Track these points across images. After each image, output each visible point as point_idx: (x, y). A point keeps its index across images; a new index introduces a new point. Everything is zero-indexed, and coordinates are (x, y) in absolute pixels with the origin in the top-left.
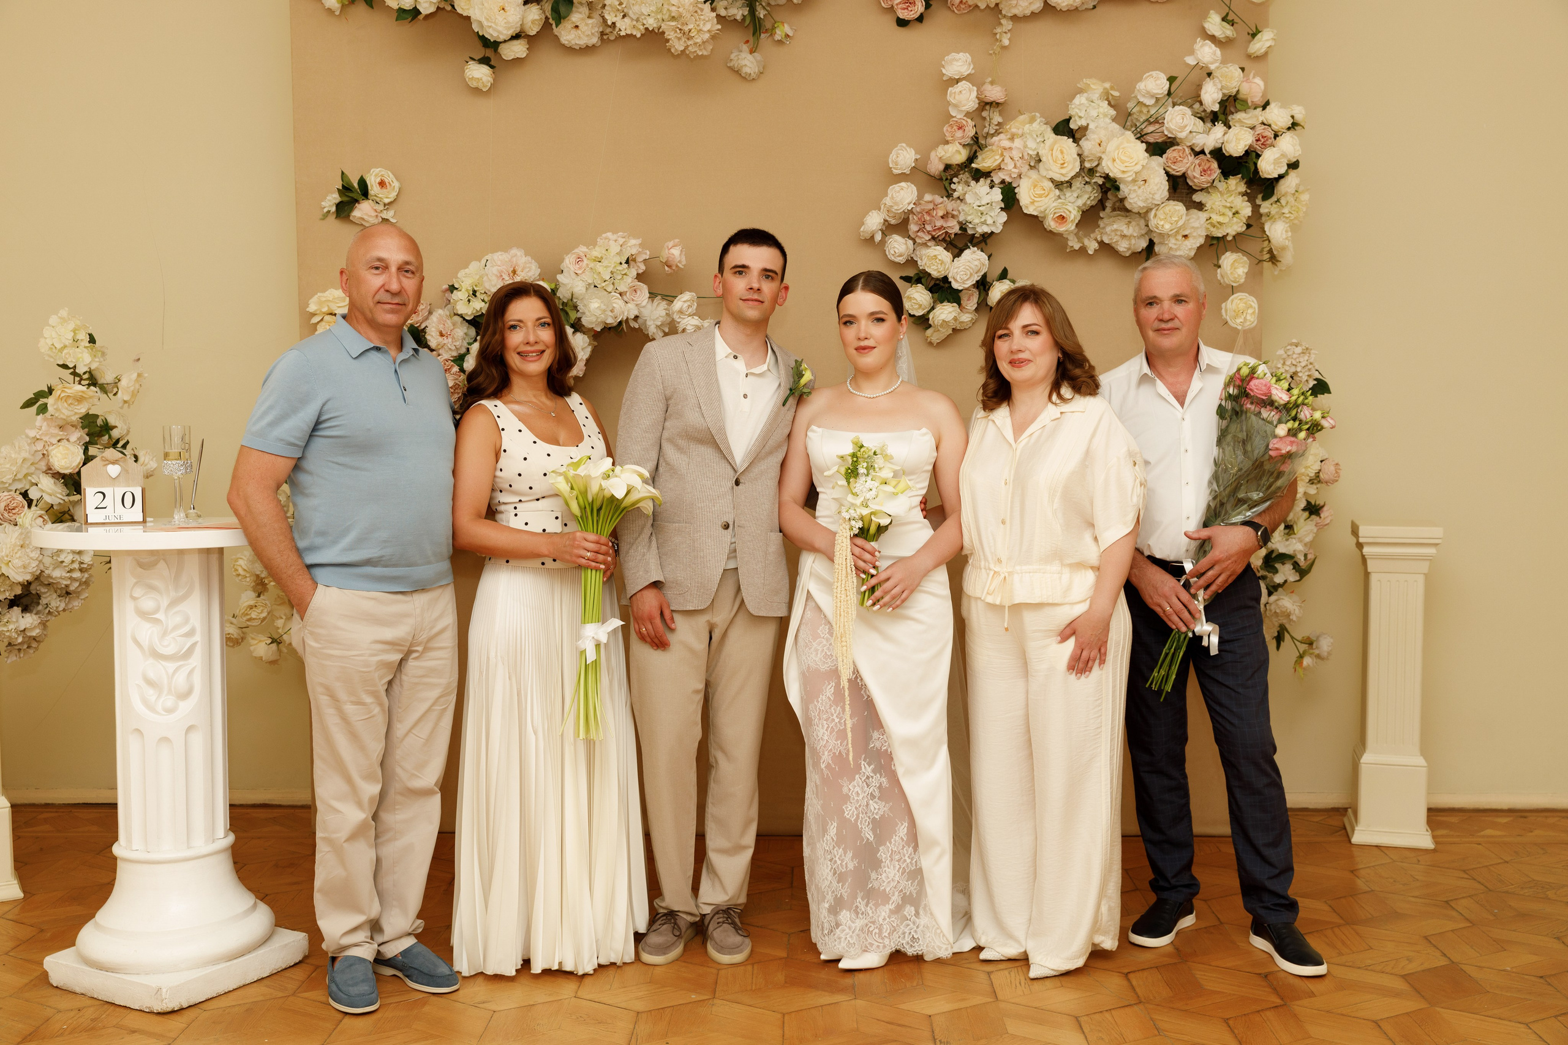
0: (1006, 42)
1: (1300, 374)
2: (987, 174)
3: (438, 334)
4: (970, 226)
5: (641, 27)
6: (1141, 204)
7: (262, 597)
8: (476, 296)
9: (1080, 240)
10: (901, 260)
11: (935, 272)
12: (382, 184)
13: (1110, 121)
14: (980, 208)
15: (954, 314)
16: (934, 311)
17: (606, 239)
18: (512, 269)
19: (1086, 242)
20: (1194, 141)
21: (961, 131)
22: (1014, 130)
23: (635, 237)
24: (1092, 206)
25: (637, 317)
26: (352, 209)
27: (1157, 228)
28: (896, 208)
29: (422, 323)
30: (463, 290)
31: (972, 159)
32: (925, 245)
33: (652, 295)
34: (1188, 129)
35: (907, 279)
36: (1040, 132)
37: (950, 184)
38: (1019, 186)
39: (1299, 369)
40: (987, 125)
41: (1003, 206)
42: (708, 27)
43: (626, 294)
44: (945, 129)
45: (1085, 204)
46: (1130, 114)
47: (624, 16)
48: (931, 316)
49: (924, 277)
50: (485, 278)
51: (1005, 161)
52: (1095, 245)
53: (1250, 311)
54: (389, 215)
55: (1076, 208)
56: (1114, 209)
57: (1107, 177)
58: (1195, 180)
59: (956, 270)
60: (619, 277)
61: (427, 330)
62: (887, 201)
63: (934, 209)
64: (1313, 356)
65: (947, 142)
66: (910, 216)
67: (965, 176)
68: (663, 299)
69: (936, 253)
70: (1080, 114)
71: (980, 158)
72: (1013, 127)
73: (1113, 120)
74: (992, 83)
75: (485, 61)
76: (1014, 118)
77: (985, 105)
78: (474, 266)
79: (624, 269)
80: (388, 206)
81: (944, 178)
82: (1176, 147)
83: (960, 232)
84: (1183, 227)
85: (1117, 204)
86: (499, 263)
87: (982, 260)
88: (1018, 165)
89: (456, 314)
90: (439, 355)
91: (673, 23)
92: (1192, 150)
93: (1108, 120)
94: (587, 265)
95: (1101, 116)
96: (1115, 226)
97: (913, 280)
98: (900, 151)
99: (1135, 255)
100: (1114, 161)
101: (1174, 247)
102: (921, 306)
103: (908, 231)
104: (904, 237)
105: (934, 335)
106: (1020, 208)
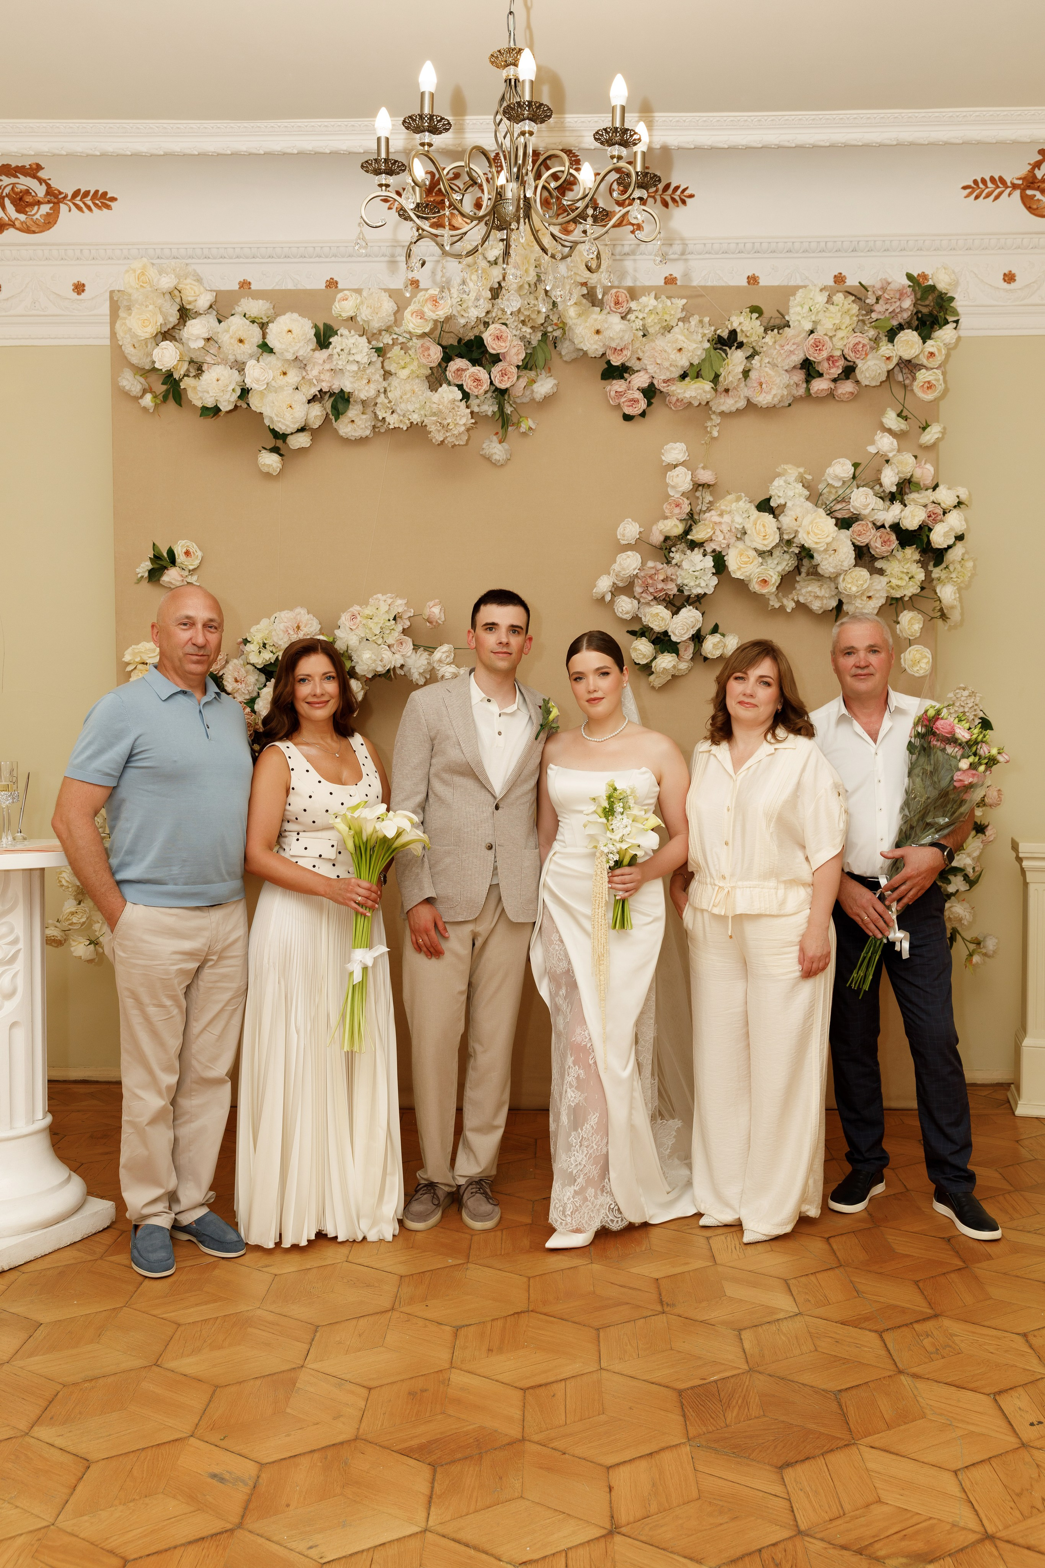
0: (715, 434)
1: (967, 714)
2: (700, 545)
3: (234, 680)
4: (687, 588)
5: (407, 422)
6: (832, 570)
7: (82, 904)
8: (266, 648)
9: (779, 600)
10: (628, 617)
11: (657, 627)
13: (805, 500)
14: (695, 573)
15: (673, 663)
16: (657, 660)
17: (376, 599)
18: (297, 627)
19: (785, 601)
20: (876, 517)
21: (678, 508)
22: (723, 508)
23: (401, 598)
24: (789, 572)
25: (402, 666)
26: (161, 575)
27: (846, 590)
28: (623, 573)
29: (221, 670)
30: (255, 643)
31: (687, 532)
32: (648, 604)
33: (416, 647)
34: (871, 507)
35: (633, 633)
36: (745, 509)
37: (670, 552)
38: (728, 554)
39: (966, 710)
40: (700, 503)
41: (715, 571)
42: (463, 421)
43: (393, 646)
44: (664, 506)
45: (783, 570)
46: (821, 495)
47: (393, 412)
48: (653, 664)
49: (647, 631)
50: (274, 633)
51: (716, 534)
52: (794, 605)
53: (925, 660)
54: (193, 579)
55: (777, 573)
56: (808, 574)
57: (803, 547)
58: (877, 550)
59: (675, 626)
60: (388, 632)
61: (224, 677)
62: (616, 567)
63: (656, 574)
64: (978, 698)
65: (666, 518)
66: (636, 580)
67: (682, 546)
68: (425, 650)
69: (657, 611)
70: (779, 494)
71: (694, 531)
72: (722, 505)
73: (807, 499)
74: (704, 468)
75: (275, 450)
76: (723, 497)
77: (698, 486)
78: (264, 622)
79: (392, 625)
80: (192, 572)
81: (664, 548)
82: (860, 522)
83: (677, 593)
84: (868, 589)
85: (812, 570)
86: (285, 620)
87: (697, 617)
88: (727, 537)
89: (248, 663)
91: (435, 418)
92: (874, 524)
93: (803, 500)
94: (361, 621)
95: (797, 496)
96: (809, 589)
97: (638, 634)
98: (627, 525)
99: (826, 613)
100: (808, 533)
101: (860, 606)
102: (644, 656)
103: (633, 592)
104: (630, 598)
105: (656, 681)
106: (729, 573)
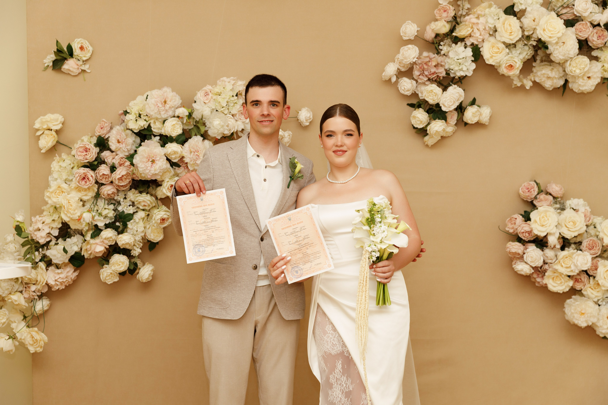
2: (462, 40)
3: (117, 141)
4: (452, 72)
6: (562, 57)
8: (140, 117)
9: (521, 80)
10: (409, 93)
11: (432, 101)
12: (82, 48)
13: (539, 6)
14: (459, 61)
15: (443, 127)
16: (431, 125)
17: (223, 81)
18: (164, 100)
19: (525, 81)
20: (593, 18)
21: (446, 13)
22: (479, 12)
24: (528, 60)
25: (243, 130)
26: (62, 64)
27: (572, 72)
28: (405, 61)
29: (106, 135)
30: (133, 114)
31: (452, 30)
32: (424, 84)
34: (589, 11)
35: (412, 105)
36: (496, 13)
37: (439, 46)
38: (482, 47)
40: (461, 9)
41: (473, 59)
43: (236, 116)
44: (435, 12)
45: (524, 58)
46: (551, 2)
48: (428, 128)
49: (422, 104)
50: (147, 106)
51: (474, 31)
52: (531, 84)
54: (86, 67)
55: (520, 60)
56: (542, 61)
57: (539, 40)
58: (594, 43)
59: (444, 99)
60: (232, 105)
61: (110, 139)
62: (400, 56)
63: (429, 61)
65: (436, 20)
66: (414, 66)
67: (448, 41)
69: (432, 88)
70: (521, 2)
71: (457, 30)
72: (479, 10)
73: (542, 5)
76: (478, 5)
78: (140, 99)
79: (235, 100)
80: (85, 62)
81: (435, 43)
82: (581, 22)
83: (445, 76)
84: (588, 72)
85: (544, 58)
86: (156, 96)
87: (460, 93)
88: (482, 33)
89: (127, 129)
90: (117, 155)
94: (212, 97)
95: (534, 3)
96: (543, 72)
97: (416, 106)
98: (408, 26)
99: (556, 89)
100: (544, 30)
101: (582, 84)
102: (421, 122)
103: (413, 75)
104: (410, 79)
105: (429, 140)
106: (484, 60)
